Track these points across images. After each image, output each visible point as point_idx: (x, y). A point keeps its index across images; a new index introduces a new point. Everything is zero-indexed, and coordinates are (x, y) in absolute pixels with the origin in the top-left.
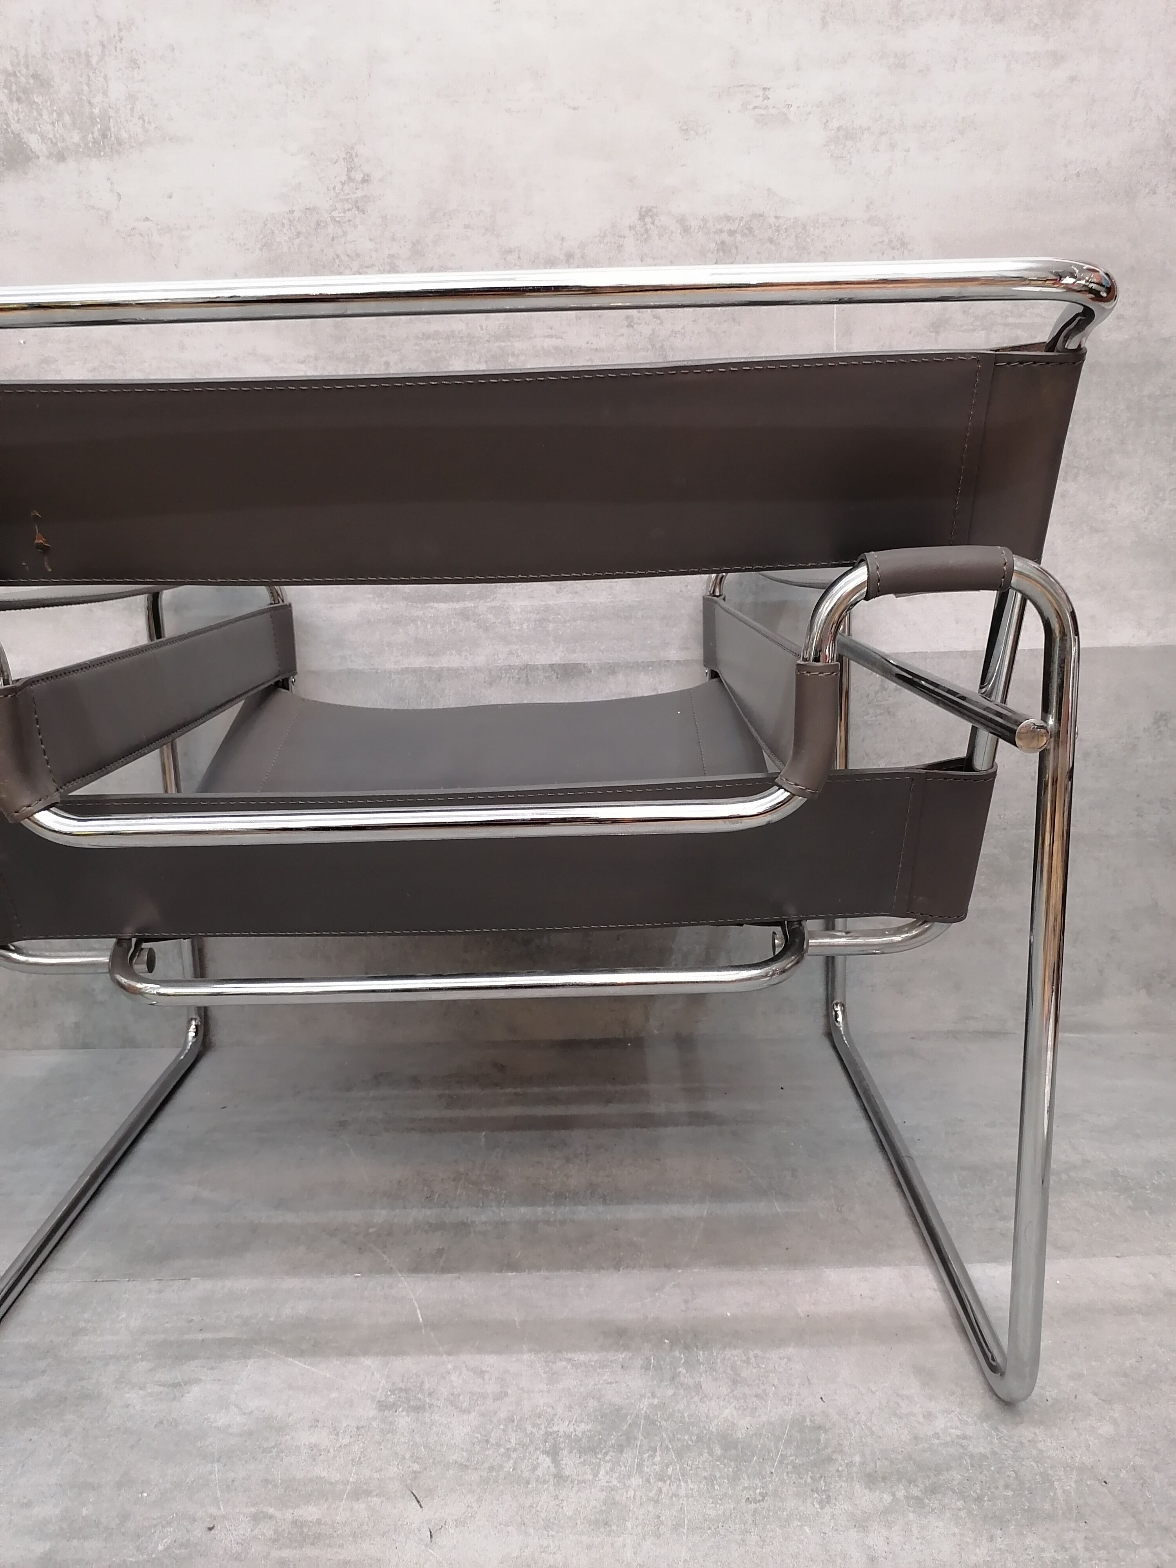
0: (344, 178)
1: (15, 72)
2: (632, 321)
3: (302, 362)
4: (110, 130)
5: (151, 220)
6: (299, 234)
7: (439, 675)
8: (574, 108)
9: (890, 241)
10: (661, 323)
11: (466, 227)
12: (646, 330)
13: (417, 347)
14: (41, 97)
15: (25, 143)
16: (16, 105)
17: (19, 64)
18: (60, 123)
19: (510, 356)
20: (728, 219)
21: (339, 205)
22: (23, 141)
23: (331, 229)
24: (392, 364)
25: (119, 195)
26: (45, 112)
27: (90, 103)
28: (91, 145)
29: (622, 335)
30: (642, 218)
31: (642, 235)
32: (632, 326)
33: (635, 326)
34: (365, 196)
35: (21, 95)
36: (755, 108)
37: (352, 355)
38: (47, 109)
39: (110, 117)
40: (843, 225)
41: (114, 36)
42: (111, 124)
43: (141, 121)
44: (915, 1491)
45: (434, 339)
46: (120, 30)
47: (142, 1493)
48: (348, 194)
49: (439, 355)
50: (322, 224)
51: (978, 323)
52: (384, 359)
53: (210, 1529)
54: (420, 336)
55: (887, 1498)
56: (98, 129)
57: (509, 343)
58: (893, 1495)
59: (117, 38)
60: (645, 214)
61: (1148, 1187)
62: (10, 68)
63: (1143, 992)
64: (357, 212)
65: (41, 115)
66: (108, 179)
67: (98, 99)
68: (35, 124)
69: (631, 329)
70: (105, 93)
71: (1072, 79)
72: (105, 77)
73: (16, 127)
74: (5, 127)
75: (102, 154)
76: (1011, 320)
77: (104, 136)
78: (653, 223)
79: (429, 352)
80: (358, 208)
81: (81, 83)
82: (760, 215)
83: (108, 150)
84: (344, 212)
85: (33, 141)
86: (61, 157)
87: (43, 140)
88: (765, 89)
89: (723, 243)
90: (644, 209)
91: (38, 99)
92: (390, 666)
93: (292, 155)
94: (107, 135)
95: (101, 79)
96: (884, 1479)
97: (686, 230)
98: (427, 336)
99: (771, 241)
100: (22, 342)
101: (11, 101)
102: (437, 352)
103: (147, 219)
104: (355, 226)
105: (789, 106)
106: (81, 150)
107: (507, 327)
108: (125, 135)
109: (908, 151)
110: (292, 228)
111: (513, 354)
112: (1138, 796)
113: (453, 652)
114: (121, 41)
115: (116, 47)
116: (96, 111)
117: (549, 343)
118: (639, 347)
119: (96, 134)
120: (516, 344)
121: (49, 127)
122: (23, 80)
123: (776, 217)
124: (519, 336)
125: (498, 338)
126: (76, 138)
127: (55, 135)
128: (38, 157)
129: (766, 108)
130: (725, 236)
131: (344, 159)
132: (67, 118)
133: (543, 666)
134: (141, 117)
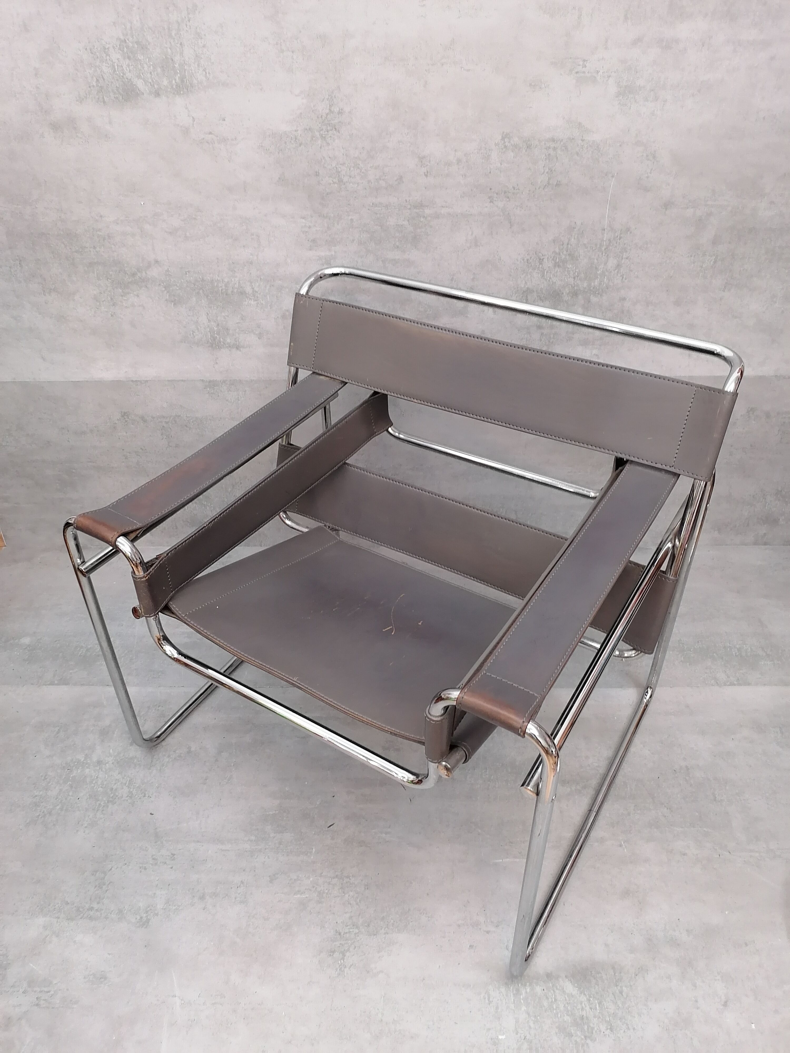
0: (327, 111)
1: (125, 40)
2: (493, 199)
3: (303, 218)
4: (186, 78)
5: (213, 134)
6: (300, 145)
8: (468, 70)
9: (647, 156)
10: (510, 200)
11: (399, 142)
12: (501, 204)
13: (370, 211)
14: (142, 56)
15: (135, 85)
16: (127, 61)
17: (127, 35)
18: (155, 73)
19: (422, 218)
20: (553, 140)
21: (324, 127)
22: (134, 83)
23: (319, 142)
24: (354, 220)
25: (193, 118)
26: (145, 66)
27: (172, 60)
28: (174, 87)
29: (487, 207)
30: (503, 139)
31: (502, 149)
33: (494, 202)
34: (340, 122)
35: (130, 54)
36: (577, 73)
37: (332, 215)
38: (147, 64)
39: (185, 70)
40: (620, 146)
41: (185, 17)
42: (186, 74)
43: (204, 73)
44: (578, 787)
45: (379, 207)
46: (189, 14)
47: (305, 782)
48: (329, 121)
49: (381, 216)
50: (314, 139)
51: (690, 204)
52: (350, 218)
53: (334, 796)
55: (569, 789)
56: (179, 77)
57: (422, 210)
58: (571, 789)
59: (187, 19)
60: (505, 137)
61: (692, 650)
62: (122, 38)
63: (716, 532)
64: (335, 132)
65: (143, 68)
66: (186, 108)
67: (177, 58)
68: (140, 73)
69: (492, 204)
70: (182, 54)
71: (772, 58)
72: (181, 44)
73: (128, 75)
74: (122, 74)
75: (182, 92)
76: (709, 203)
77: (182, 81)
78: (509, 142)
79: (377, 214)
80: (336, 129)
81: (166, 48)
82: (573, 139)
83: (185, 90)
84: (328, 132)
85: (140, 84)
86: (157, 94)
87: (145, 83)
88: (584, 61)
89: (549, 154)
90: (505, 134)
91: (140, 57)
93: (296, 96)
94: (184, 81)
95: (178, 45)
96: (568, 782)
97: (529, 147)
98: (374, 205)
99: (577, 154)
100: (142, 203)
101: (124, 59)
103: (210, 133)
104: (334, 141)
105: (598, 72)
106: (169, 90)
107: (421, 202)
108: (195, 81)
109: (665, 101)
110: (297, 140)
111: (424, 217)
112: (732, 446)
114: (189, 21)
115: (186, 25)
116: (177, 66)
117: (444, 211)
118: (496, 214)
119: (177, 80)
120: (425, 211)
121: (149, 75)
122: (131, 45)
123: (583, 140)
124: (427, 206)
125: (415, 207)
126: (165, 82)
127: (152, 81)
128: (143, 94)
129: (584, 72)
130: (551, 152)
131: (328, 99)
132: (159, 70)
134: (204, 70)
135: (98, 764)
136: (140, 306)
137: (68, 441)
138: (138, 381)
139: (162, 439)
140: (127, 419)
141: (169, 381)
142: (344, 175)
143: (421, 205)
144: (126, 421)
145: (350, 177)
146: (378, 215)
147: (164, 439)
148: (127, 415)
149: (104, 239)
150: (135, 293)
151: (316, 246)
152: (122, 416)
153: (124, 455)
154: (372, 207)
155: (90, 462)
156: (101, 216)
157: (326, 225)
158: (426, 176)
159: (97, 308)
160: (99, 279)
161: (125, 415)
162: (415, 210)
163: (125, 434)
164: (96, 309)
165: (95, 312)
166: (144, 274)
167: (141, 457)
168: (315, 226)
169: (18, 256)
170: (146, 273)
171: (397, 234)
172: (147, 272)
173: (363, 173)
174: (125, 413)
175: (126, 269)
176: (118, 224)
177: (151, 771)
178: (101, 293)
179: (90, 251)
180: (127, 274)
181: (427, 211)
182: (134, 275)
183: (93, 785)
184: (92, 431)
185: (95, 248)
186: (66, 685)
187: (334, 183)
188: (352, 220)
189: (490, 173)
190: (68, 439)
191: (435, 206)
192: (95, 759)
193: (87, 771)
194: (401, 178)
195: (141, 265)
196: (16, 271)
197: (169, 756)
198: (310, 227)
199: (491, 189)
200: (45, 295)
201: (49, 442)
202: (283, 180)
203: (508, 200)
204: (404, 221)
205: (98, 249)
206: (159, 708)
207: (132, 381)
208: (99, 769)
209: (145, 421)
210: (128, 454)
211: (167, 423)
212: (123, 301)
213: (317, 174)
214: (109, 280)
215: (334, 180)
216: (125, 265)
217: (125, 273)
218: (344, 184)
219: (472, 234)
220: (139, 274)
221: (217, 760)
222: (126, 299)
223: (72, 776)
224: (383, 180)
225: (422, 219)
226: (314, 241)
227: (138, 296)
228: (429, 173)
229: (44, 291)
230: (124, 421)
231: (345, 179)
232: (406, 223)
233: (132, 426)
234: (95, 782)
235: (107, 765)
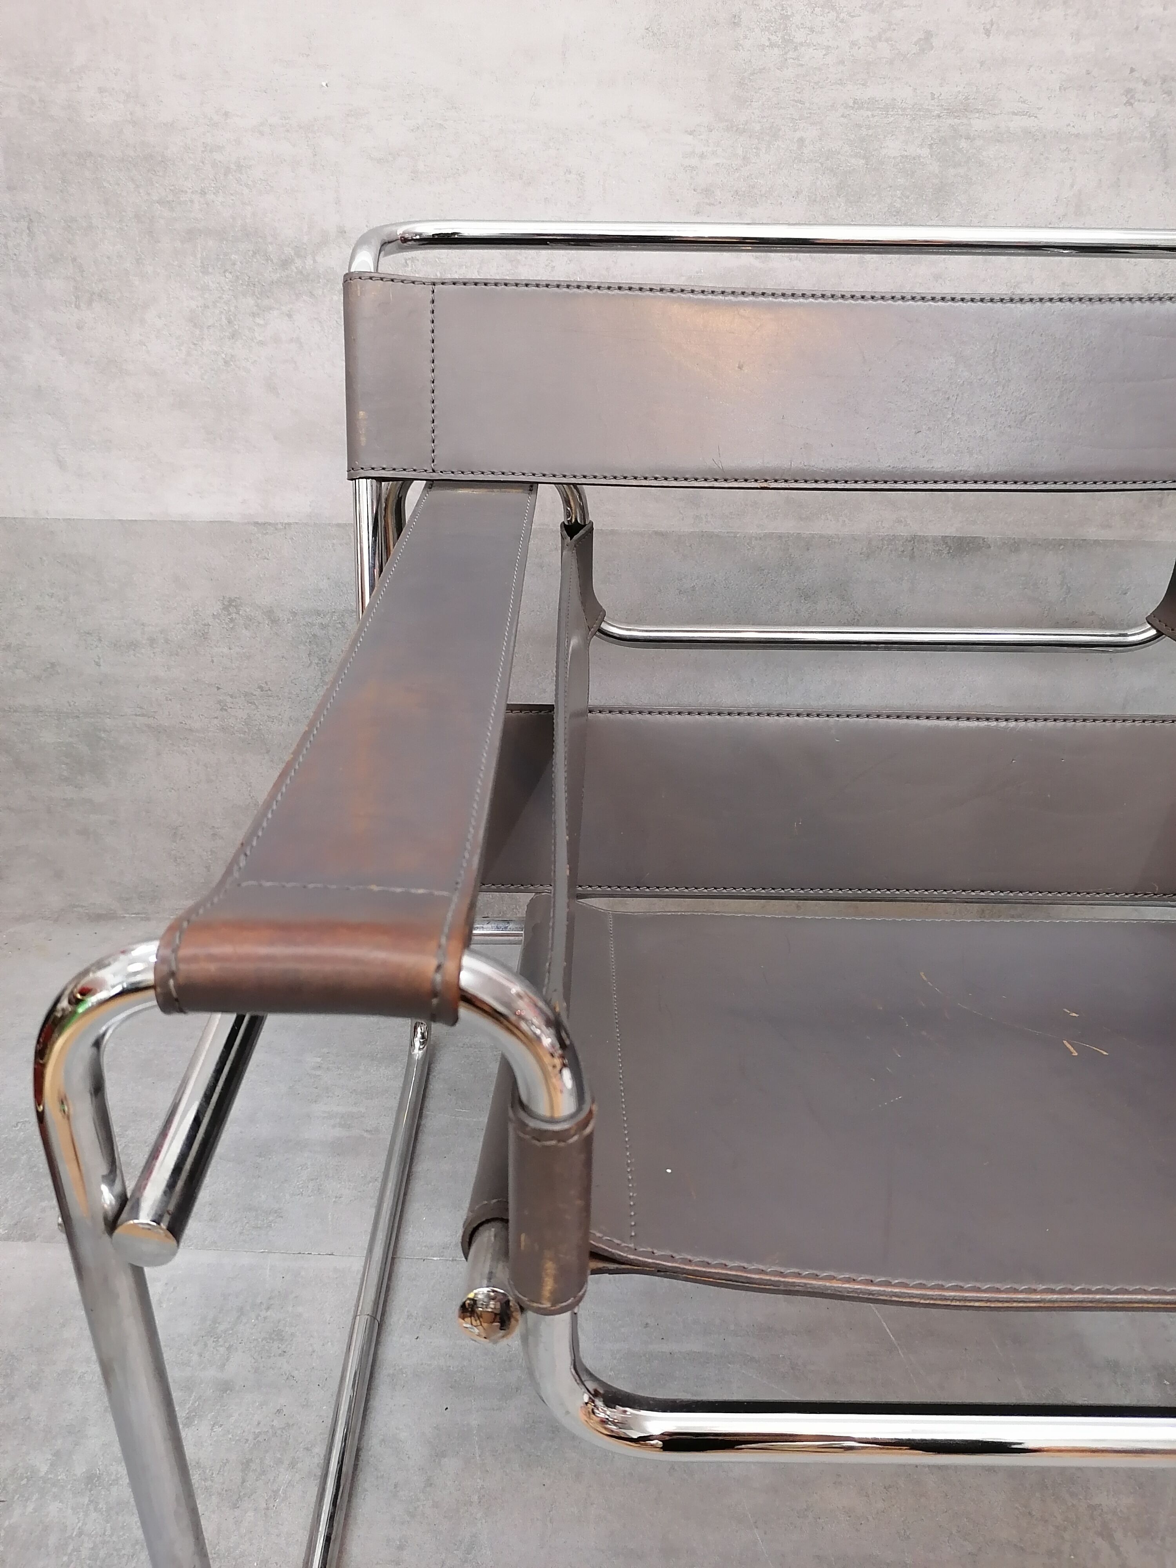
2: (1132, 97)
3: (691, 133)
7: (808, 543)
12: (1150, 110)
13: (845, 120)
19: (963, 140)
24: (807, 142)
29: (1116, 116)
32: (1131, 104)
33: (1136, 104)
37: (758, 127)
45: (868, 109)
49: (870, 132)
52: (798, 135)
54: (851, 104)
57: (965, 121)
69: (1130, 108)
79: (859, 126)
92: (753, 530)
98: (858, 104)
100: (324, 84)
102: (869, 128)
107: (967, 98)
111: (968, 138)
113: (829, 517)
117: (1016, 124)
118: (1135, 134)
120: (974, 122)
124: (979, 111)
125: (951, 112)
133: (935, 541)
135: (87, 1484)
136: (291, 340)
137: (98, 664)
138: (270, 524)
139: (310, 666)
140: (234, 616)
141: (338, 525)
142: (797, 26)
143: (964, 109)
144: (232, 620)
145: (812, 30)
146: (864, 132)
147: (313, 666)
148: (235, 606)
149: (227, 171)
150: (283, 308)
151: (710, 204)
152: (225, 608)
153: (219, 702)
154: (853, 108)
155: (143, 715)
156: (226, 114)
157: (740, 151)
158: (988, 33)
159: (195, 344)
160: (205, 272)
161: (230, 605)
162: (951, 121)
163: (226, 650)
164: (192, 346)
165: (189, 354)
166: (309, 261)
167: (257, 708)
168: (714, 153)
169: (26, 208)
170: (315, 261)
171: (901, 181)
172: (317, 258)
173: (842, 21)
174: (231, 601)
175: (270, 248)
176: (262, 134)
177: (237, 1512)
178: (206, 307)
179: (192, 201)
180: (272, 261)
181: (978, 124)
182: (285, 263)
183: (65, 1559)
184: (152, 641)
185: (203, 193)
186: (25, 1241)
187: (772, 45)
188: (801, 140)
189: (1137, 28)
190: (97, 660)
191: (997, 111)
192: (80, 1470)
193: (53, 1507)
194: (928, 35)
195: (305, 239)
196: (19, 245)
197: (293, 1465)
198: (702, 156)
199: (1132, 70)
200: (78, 307)
201: (53, 665)
202: (654, 34)
203: (1168, 99)
204: (921, 146)
205: (210, 197)
206: (269, 1313)
207: (256, 524)
208: (91, 1501)
209: (274, 621)
210: (229, 699)
211: (323, 627)
212: (256, 328)
213: (735, 22)
214: (227, 274)
215: (773, 38)
216: (270, 239)
217: (268, 259)
218: (796, 49)
219: (1072, 186)
220: (298, 262)
221: (429, 1483)
222: (262, 322)
223: (7, 1523)
224: (887, 40)
225: (963, 144)
226: (707, 191)
227: (290, 316)
228: (995, 27)
229: (77, 297)
230: (227, 620)
231: (799, 36)
232: (925, 152)
233: (244, 631)
234: (74, 1550)
235: (114, 1489)
